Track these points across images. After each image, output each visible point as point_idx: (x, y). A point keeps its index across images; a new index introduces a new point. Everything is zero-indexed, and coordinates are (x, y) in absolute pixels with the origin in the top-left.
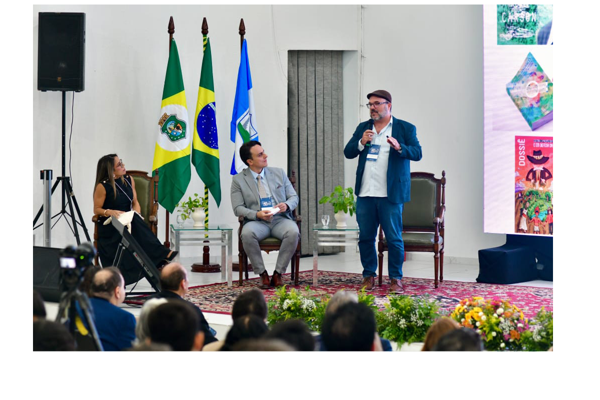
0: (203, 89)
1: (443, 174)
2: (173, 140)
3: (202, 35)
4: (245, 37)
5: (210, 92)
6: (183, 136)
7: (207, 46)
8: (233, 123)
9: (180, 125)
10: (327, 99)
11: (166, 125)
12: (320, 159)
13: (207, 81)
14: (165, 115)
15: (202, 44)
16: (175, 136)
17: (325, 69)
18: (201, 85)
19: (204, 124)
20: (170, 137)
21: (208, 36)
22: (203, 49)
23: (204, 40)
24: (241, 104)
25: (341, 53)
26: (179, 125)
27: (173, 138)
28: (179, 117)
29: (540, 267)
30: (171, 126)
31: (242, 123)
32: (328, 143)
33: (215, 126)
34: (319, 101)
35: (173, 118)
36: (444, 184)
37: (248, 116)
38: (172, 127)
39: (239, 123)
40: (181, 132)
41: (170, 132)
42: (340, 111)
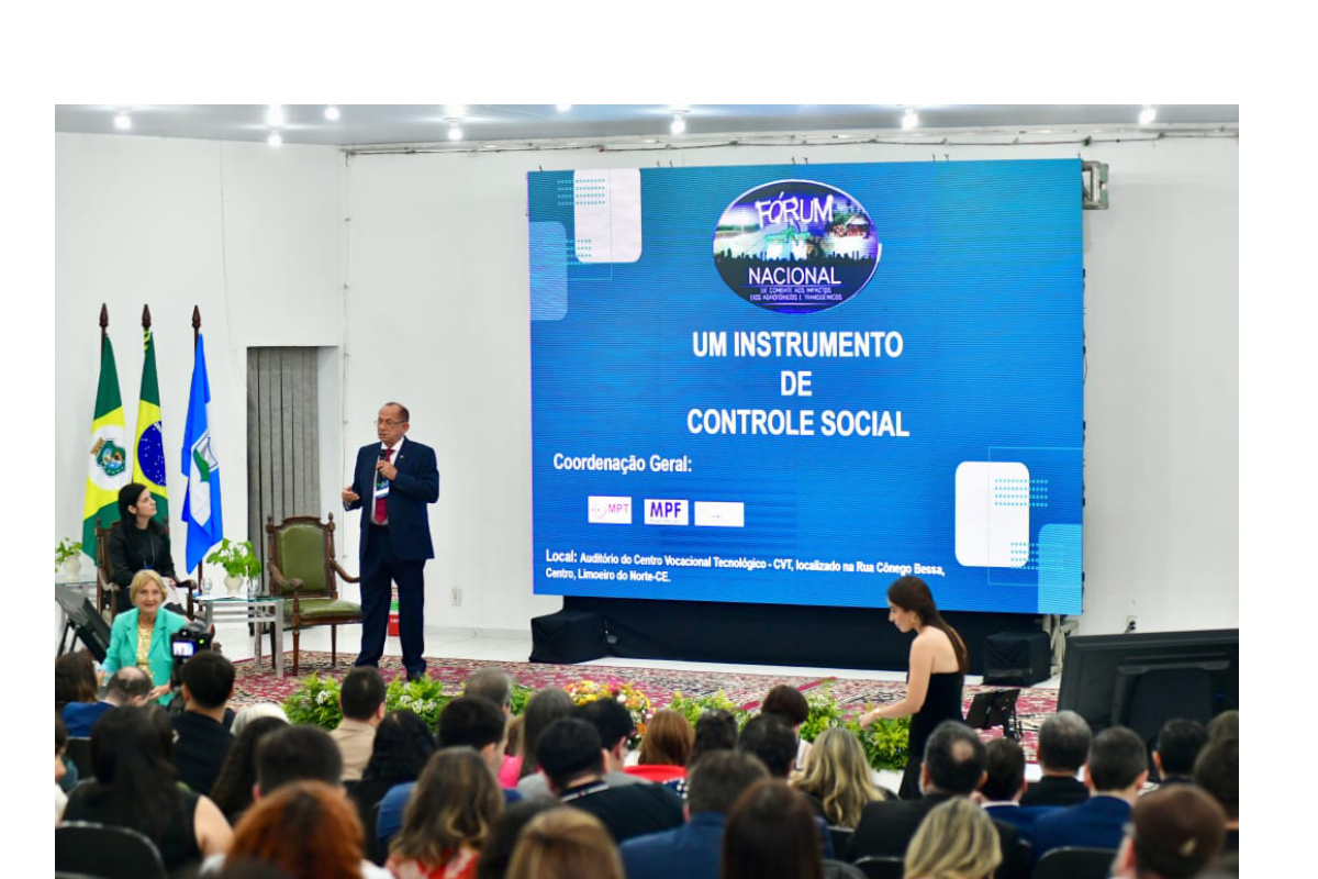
0: (145, 403)
1: (331, 517)
2: (110, 474)
3: (142, 328)
4: (201, 330)
5: (154, 406)
6: (122, 468)
7: (150, 344)
8: (186, 452)
9: (119, 453)
10: (298, 413)
11: (101, 454)
12: (288, 496)
13: (150, 391)
14: (101, 440)
15: (143, 340)
16: (113, 469)
17: (293, 372)
18: (143, 397)
19: (147, 452)
20: (106, 470)
21: (151, 329)
22: (144, 348)
23: (146, 336)
24: (196, 424)
25: (314, 349)
26: (117, 454)
27: (111, 472)
28: (118, 443)
29: (612, 640)
30: (107, 455)
31: (199, 450)
32: (299, 474)
33: (162, 454)
34: (287, 416)
35: (109, 444)
36: (332, 531)
37: (205, 441)
38: (109, 457)
39: (195, 450)
40: (120, 462)
41: (106, 463)
42: (314, 430)
